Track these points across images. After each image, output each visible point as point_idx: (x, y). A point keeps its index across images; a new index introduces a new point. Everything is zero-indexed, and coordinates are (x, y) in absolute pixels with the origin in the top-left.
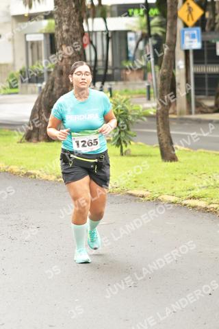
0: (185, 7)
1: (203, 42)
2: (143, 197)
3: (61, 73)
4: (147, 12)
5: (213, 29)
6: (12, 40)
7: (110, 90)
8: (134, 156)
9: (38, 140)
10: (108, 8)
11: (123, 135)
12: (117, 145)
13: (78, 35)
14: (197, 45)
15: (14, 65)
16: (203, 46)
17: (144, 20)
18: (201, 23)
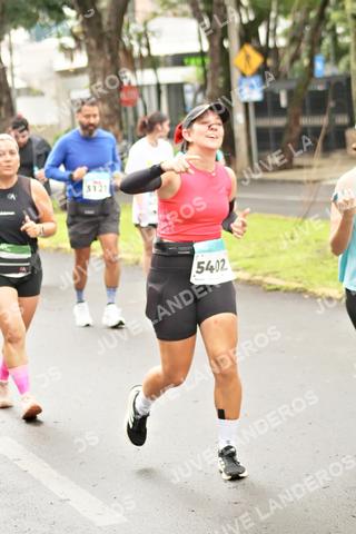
0: (242, 54)
1: (265, 93)
4: (203, 64)
6: (57, 98)
10: (161, 60)
14: (257, 96)
16: (265, 98)
17: (201, 71)
18: (262, 72)
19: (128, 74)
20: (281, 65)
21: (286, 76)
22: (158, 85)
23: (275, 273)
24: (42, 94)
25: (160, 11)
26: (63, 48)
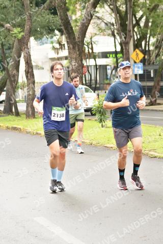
0: (135, 53)
1: (144, 71)
2: (112, 148)
4: (116, 57)
5: (149, 64)
7: (98, 95)
8: (109, 127)
10: (97, 54)
11: (103, 117)
12: (100, 122)
13: (81, 68)
14: (141, 72)
16: (144, 72)
17: (115, 60)
18: (143, 61)
20: (151, 58)
21: (153, 63)
22: (96, 65)
23: (154, 150)
25: (98, 33)
26: (54, 48)
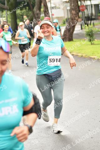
2: (94, 58)
3: (72, 19)
6: (63, 9)
7: (94, 23)
8: (96, 45)
9: (66, 41)
11: (91, 38)
12: (90, 42)
15: (64, 17)
19: (83, 2)
22: (91, 5)
24: (60, 8)
